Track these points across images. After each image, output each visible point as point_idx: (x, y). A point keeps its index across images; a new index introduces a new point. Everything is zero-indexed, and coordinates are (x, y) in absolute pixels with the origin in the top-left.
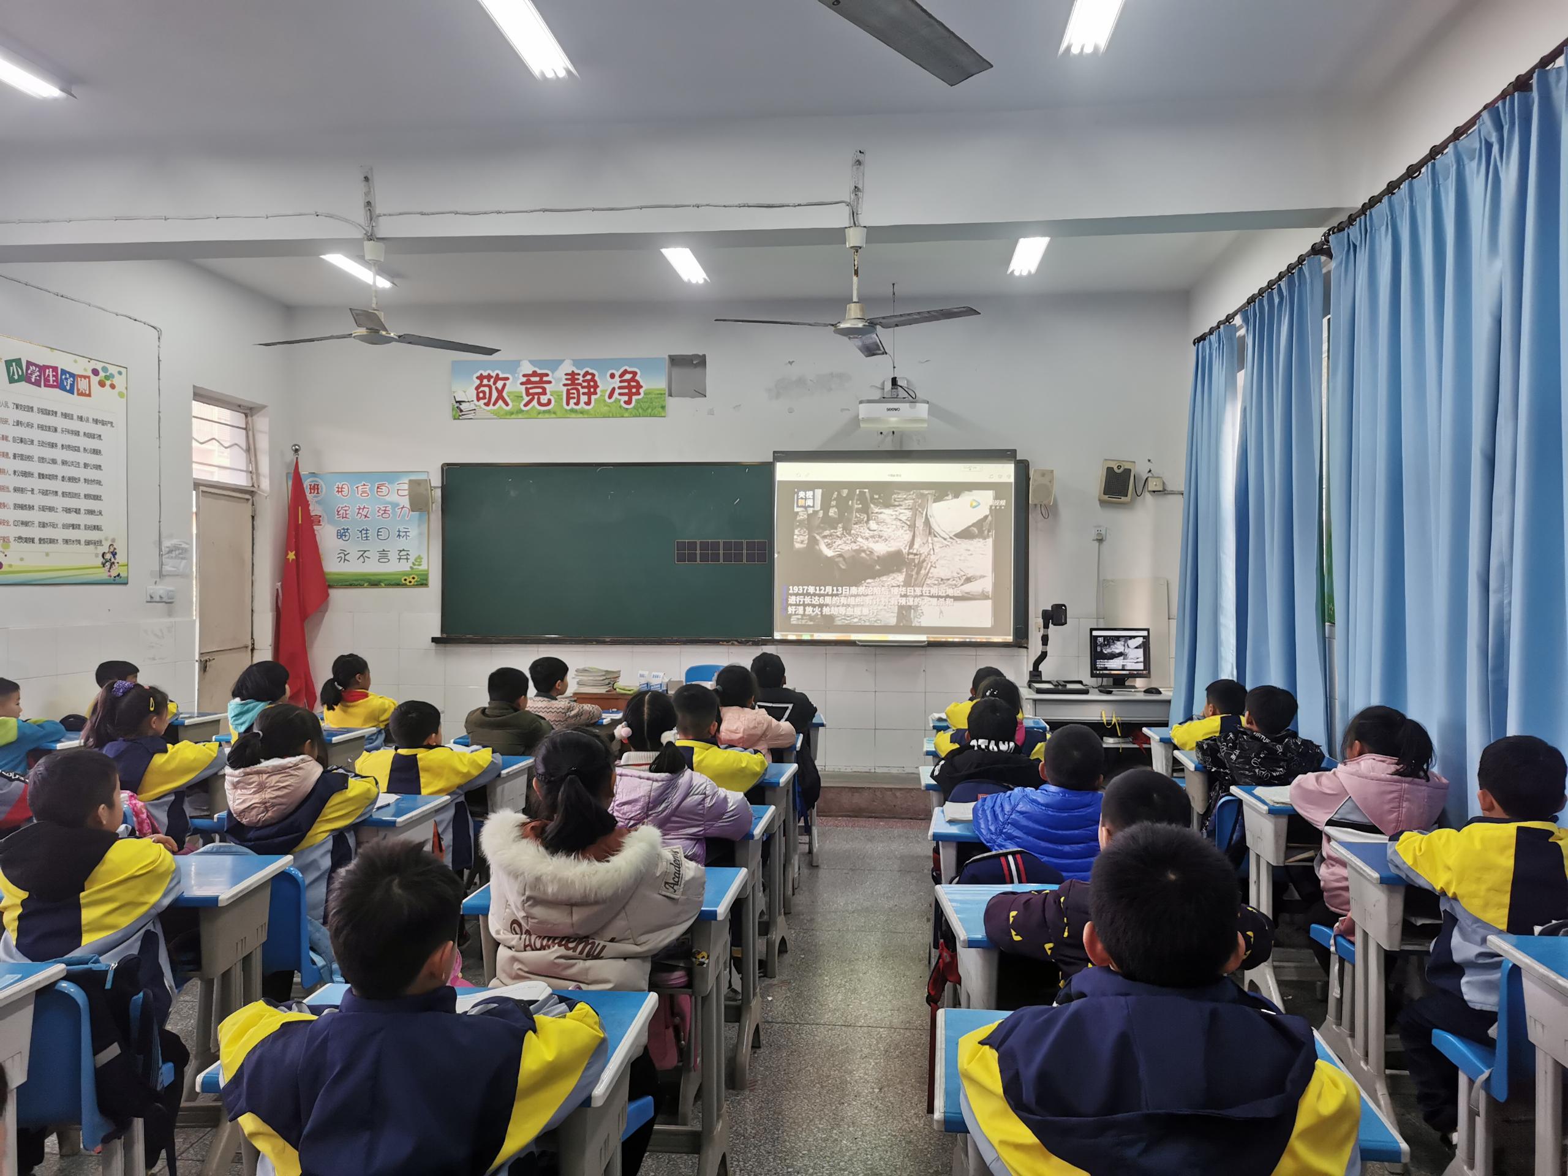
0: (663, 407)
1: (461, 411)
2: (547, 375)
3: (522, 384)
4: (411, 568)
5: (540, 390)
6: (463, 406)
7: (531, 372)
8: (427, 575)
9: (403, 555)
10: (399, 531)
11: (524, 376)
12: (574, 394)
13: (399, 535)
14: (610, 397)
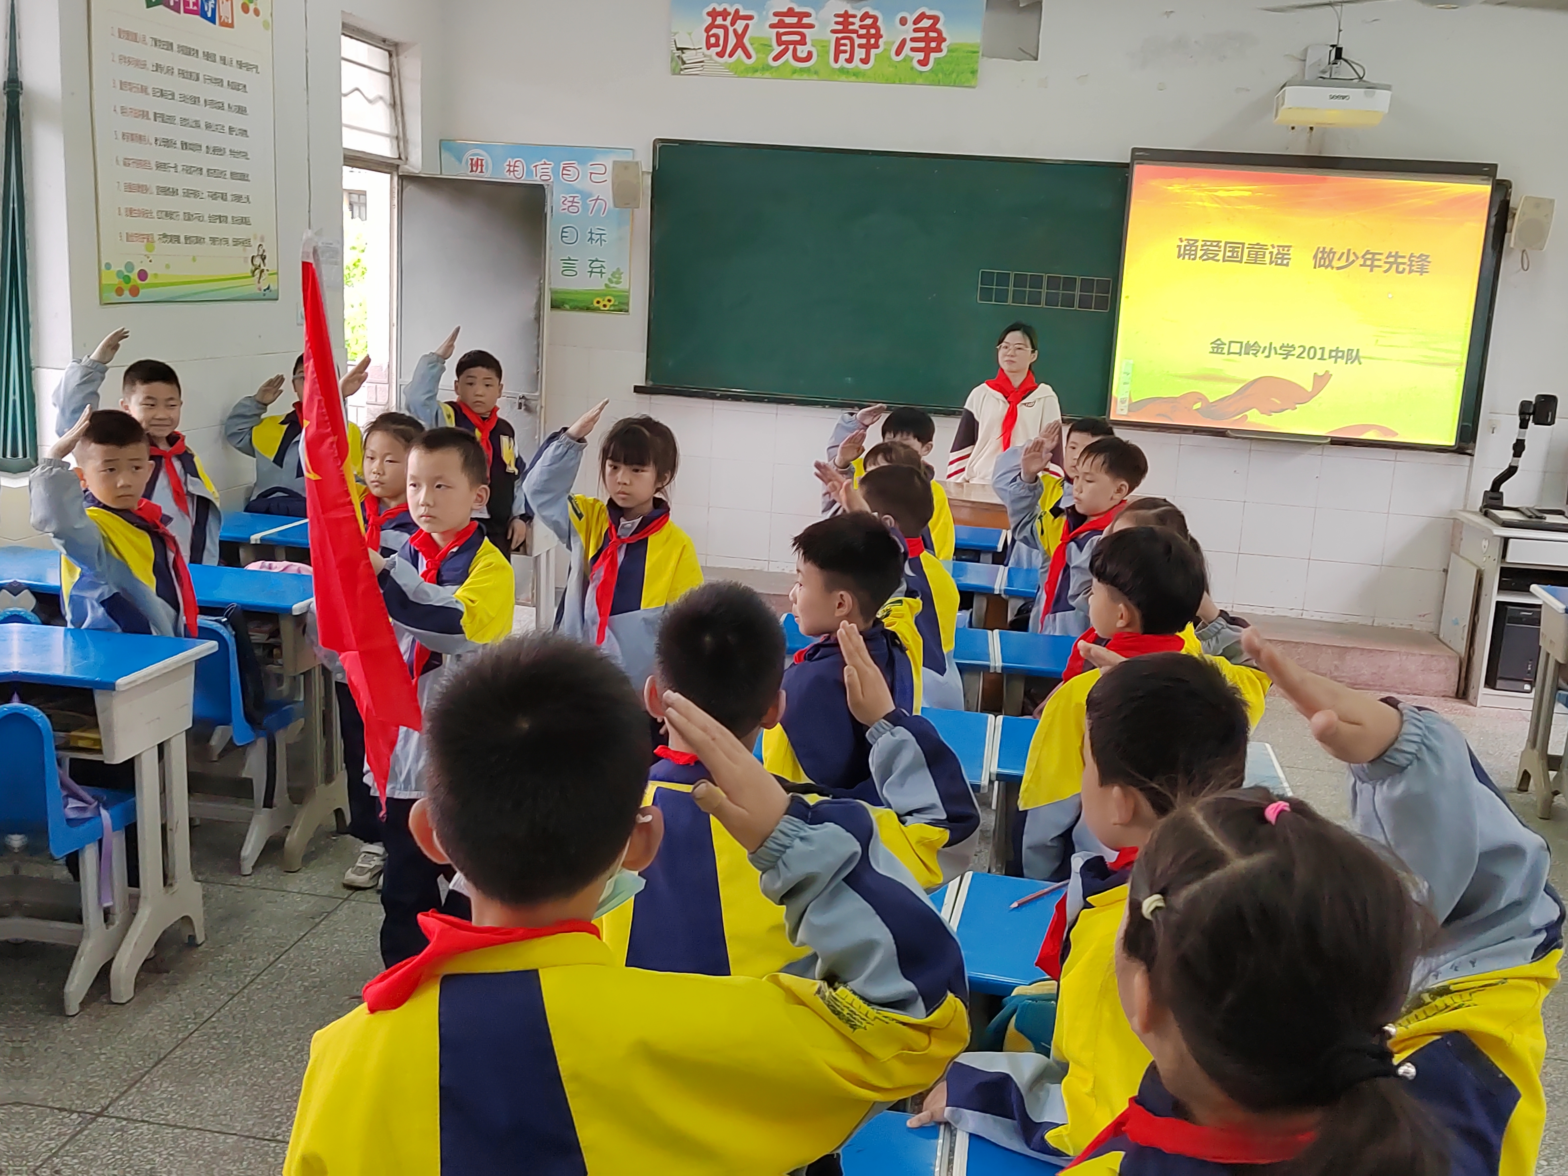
0: (974, 72)
1: (684, 63)
2: (808, 15)
3: (772, 26)
4: (606, 285)
5: (798, 38)
6: (686, 56)
7: (785, 10)
8: (628, 297)
9: (595, 267)
10: (591, 233)
11: (776, 14)
12: (845, 45)
13: (591, 238)
14: (898, 53)
